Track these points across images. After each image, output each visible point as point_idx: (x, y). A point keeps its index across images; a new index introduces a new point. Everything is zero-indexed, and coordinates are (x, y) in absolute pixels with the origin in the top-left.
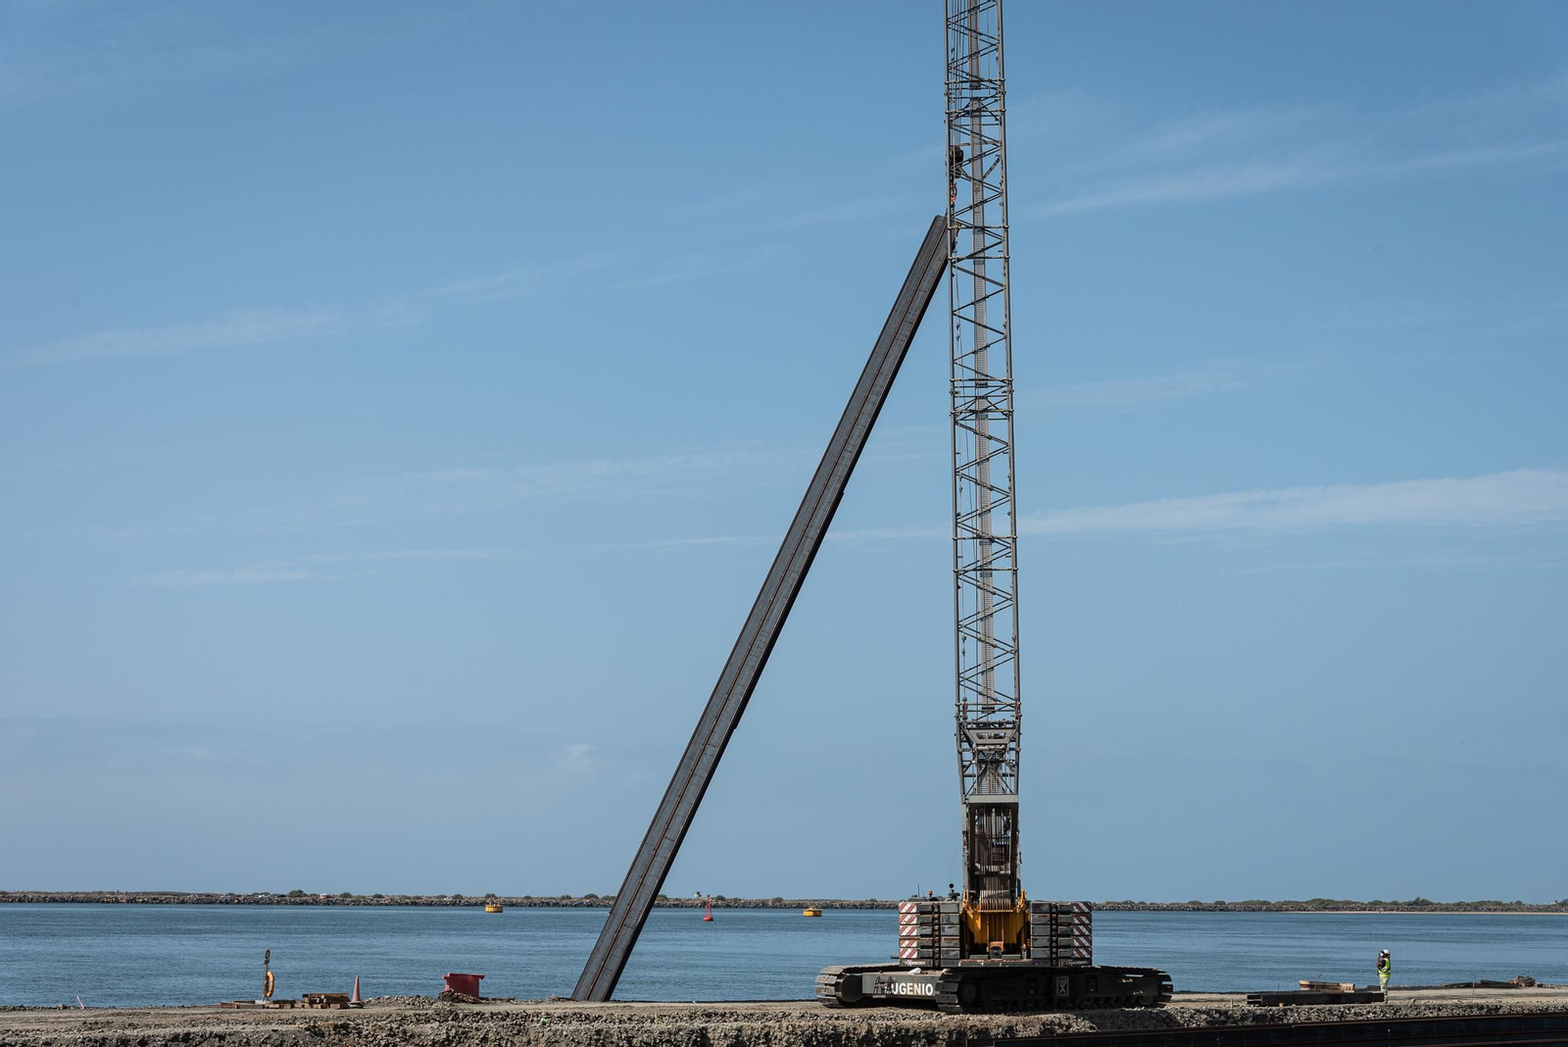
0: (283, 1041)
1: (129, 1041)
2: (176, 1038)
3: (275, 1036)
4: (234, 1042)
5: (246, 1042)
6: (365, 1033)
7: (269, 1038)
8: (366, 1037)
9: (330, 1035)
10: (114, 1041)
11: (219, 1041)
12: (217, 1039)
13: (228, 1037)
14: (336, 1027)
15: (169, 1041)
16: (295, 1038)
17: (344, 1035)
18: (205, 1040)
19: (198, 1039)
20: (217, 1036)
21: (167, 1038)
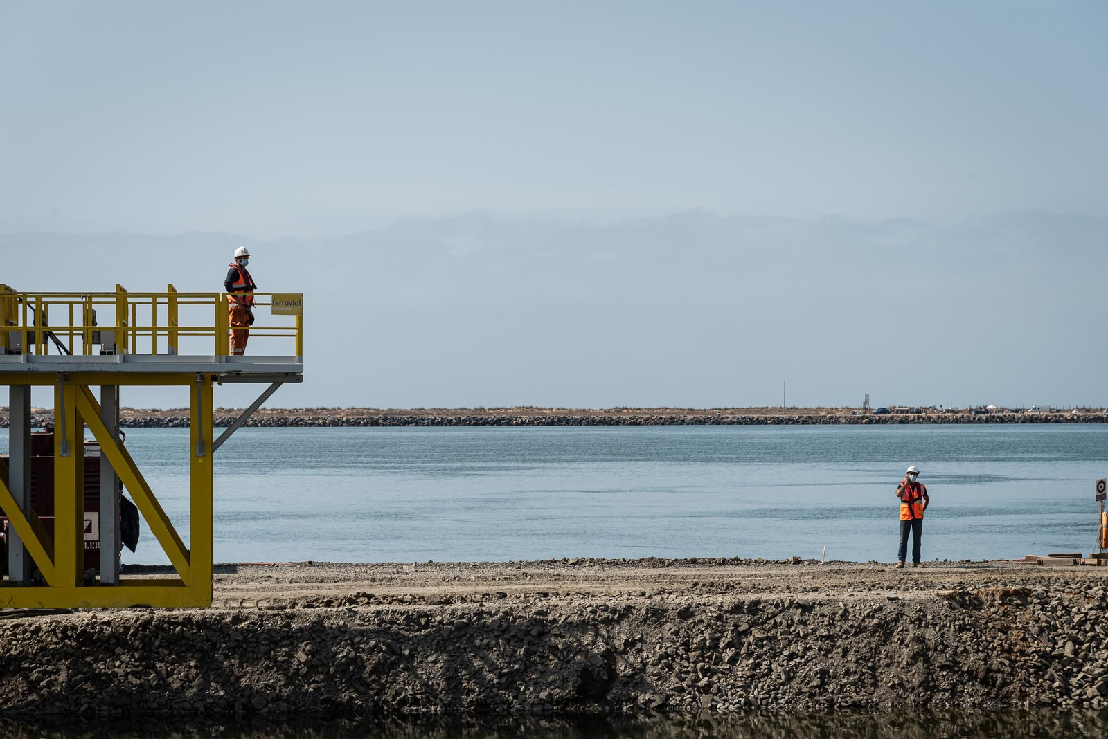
0: (900, 615)
1: (667, 611)
2: (738, 608)
3: (890, 607)
4: (824, 616)
5: (842, 616)
6: (1054, 603)
7: (880, 609)
8: (1054, 609)
9: (992, 606)
10: (643, 612)
11: (802, 614)
12: (800, 610)
13: (817, 608)
14: (1005, 594)
15: (726, 612)
16: (920, 610)
17: (1018, 606)
18: (781, 611)
19: (772, 610)
20: (799, 606)
21: (725, 607)
